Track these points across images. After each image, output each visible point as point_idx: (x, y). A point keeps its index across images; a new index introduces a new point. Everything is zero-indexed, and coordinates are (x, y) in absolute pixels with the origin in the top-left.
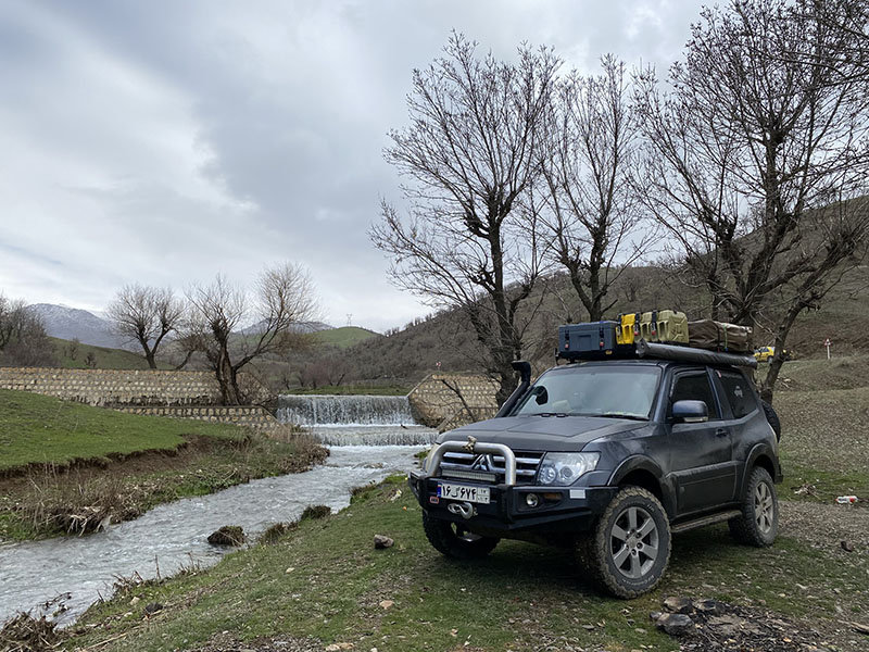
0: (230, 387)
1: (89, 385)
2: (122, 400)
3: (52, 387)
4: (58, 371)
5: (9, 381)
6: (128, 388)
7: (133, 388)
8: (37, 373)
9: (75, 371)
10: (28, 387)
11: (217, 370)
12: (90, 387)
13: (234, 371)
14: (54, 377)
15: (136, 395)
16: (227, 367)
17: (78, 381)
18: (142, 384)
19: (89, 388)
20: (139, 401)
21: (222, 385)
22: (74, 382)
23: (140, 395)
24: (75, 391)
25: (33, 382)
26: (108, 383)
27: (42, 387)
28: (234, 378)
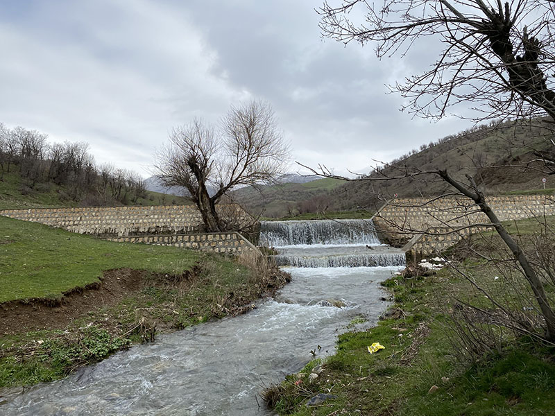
0: (210, 216)
1: (117, 219)
2: (141, 230)
3: (92, 222)
4: (96, 210)
5: (63, 219)
6: (145, 221)
7: (150, 220)
8: (82, 211)
9: (108, 209)
10: (76, 223)
11: (197, 201)
12: (118, 220)
13: (212, 202)
14: (94, 214)
15: (151, 226)
16: (205, 198)
17: (110, 216)
18: (156, 216)
19: (118, 222)
20: (153, 230)
21: (203, 215)
22: (107, 217)
23: (155, 225)
24: (108, 224)
25: (79, 219)
26: (132, 217)
27: (85, 222)
28: (213, 208)
